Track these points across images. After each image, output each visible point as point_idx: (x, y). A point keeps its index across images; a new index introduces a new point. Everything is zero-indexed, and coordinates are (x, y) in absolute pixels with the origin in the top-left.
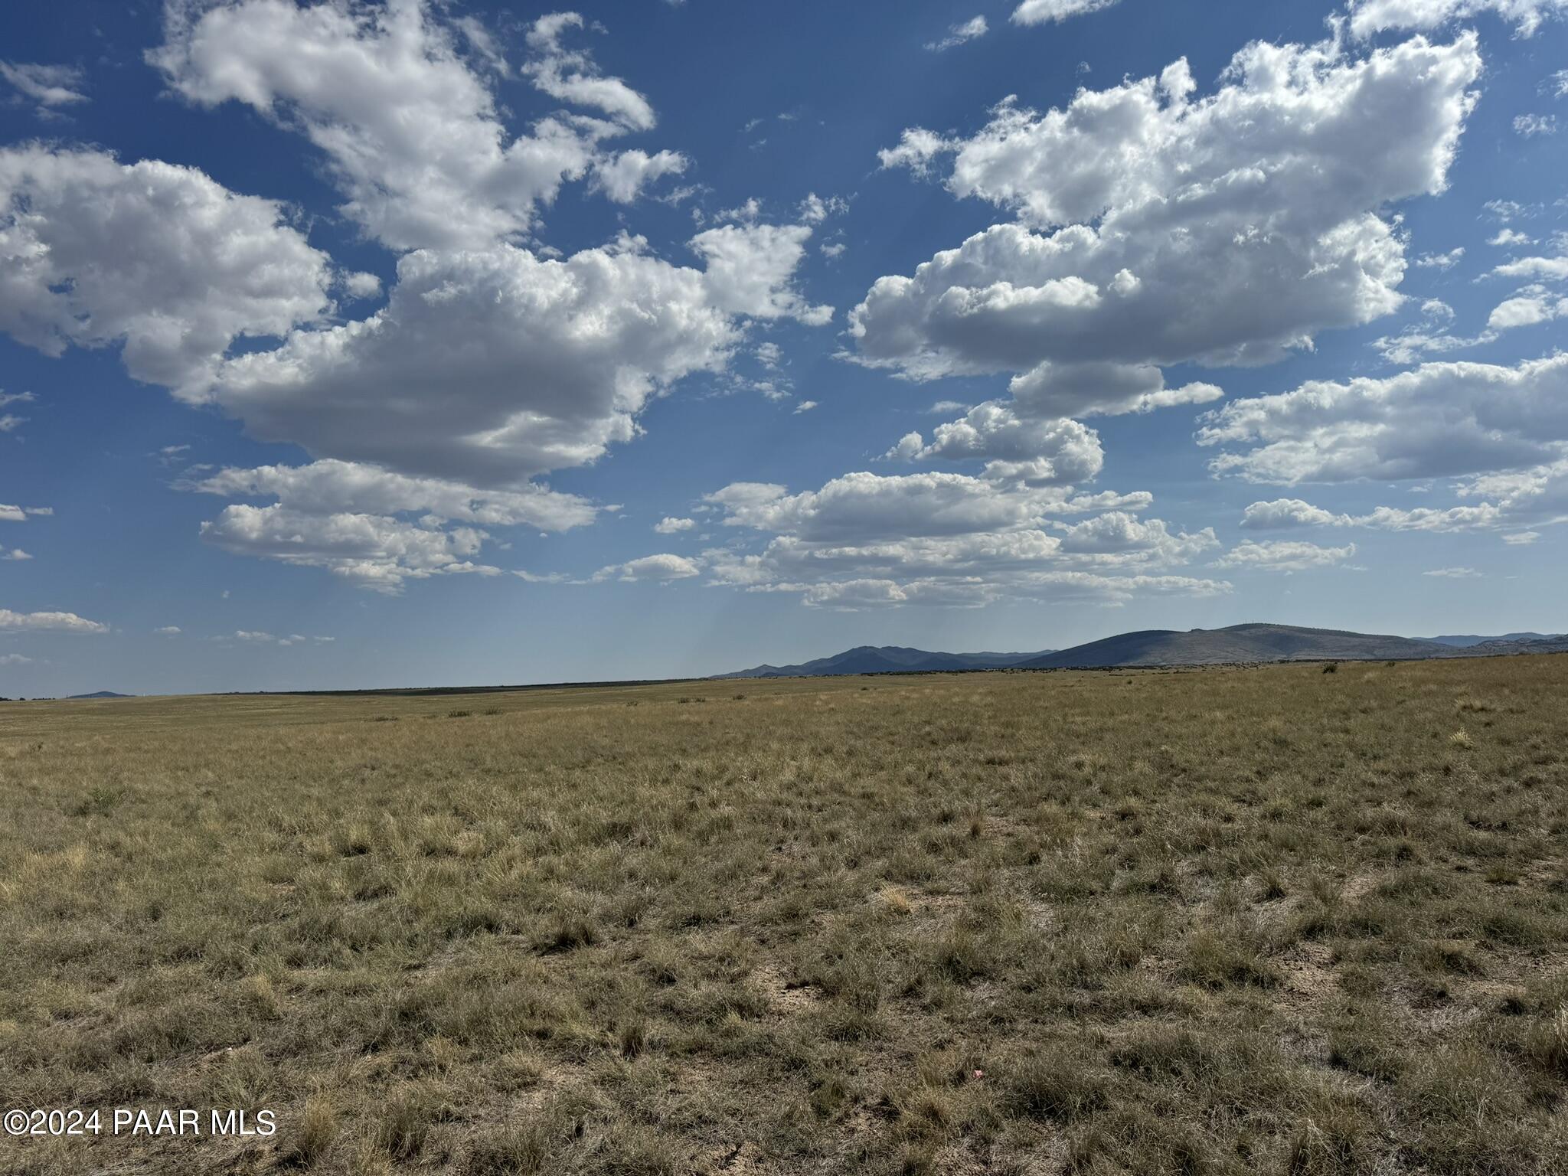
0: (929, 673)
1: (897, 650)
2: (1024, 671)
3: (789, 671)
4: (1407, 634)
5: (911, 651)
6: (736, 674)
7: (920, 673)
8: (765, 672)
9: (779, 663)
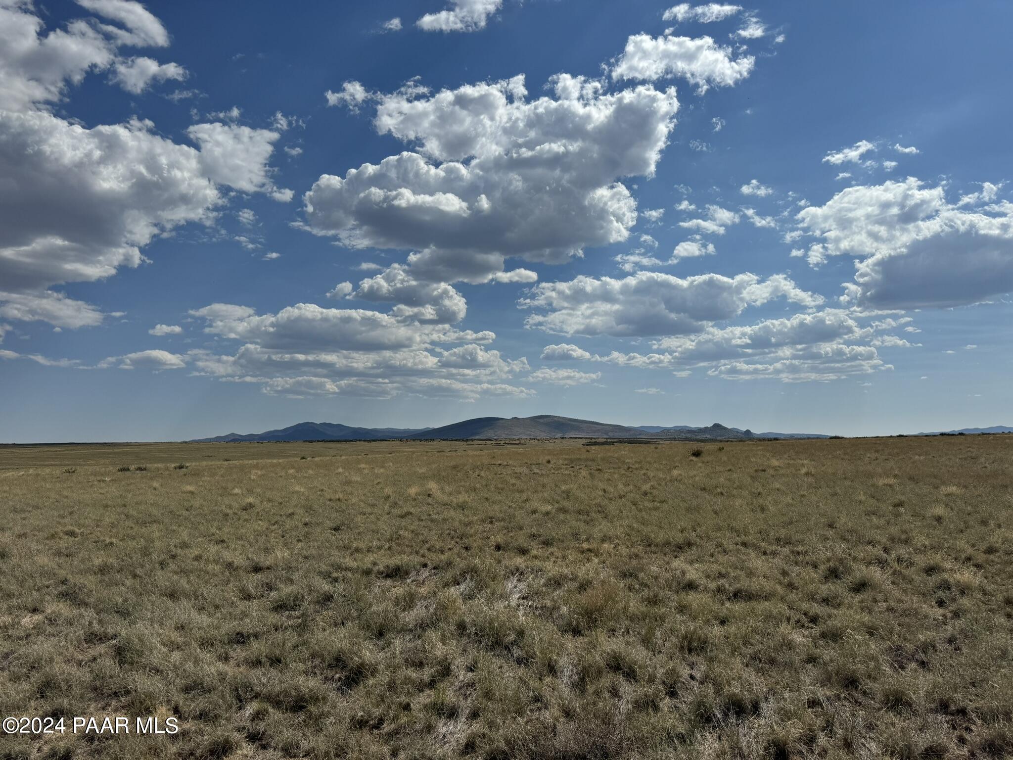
0: (352, 441)
1: (330, 425)
2: (414, 441)
3: (251, 438)
4: (625, 424)
5: (340, 427)
6: (210, 439)
7: (346, 441)
8: (232, 438)
9: (243, 432)
